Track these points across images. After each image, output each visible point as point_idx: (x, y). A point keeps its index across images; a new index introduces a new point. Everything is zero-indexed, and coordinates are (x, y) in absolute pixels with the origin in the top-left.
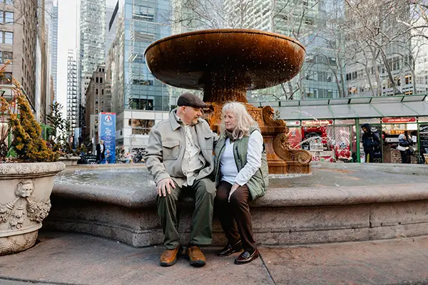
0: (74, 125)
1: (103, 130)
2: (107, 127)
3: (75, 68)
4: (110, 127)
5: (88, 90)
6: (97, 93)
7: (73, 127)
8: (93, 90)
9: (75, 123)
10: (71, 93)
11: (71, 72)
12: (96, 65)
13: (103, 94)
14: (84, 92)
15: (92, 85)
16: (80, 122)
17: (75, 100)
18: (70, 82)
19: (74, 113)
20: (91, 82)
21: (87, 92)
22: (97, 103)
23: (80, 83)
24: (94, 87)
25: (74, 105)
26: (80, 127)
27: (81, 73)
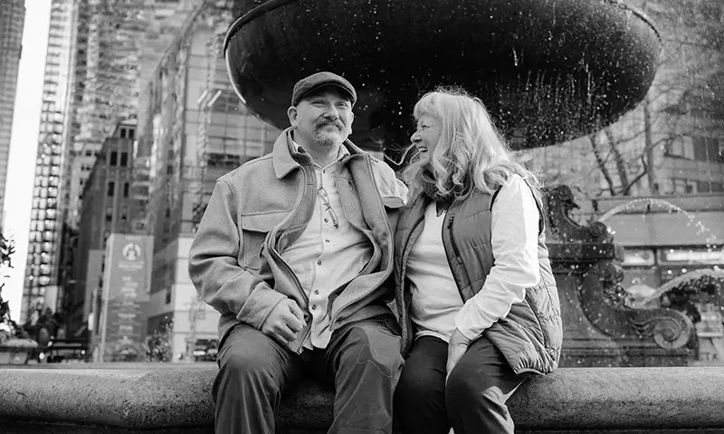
0: (44, 280)
1: (117, 283)
2: (126, 273)
3: (59, 128)
4: (135, 275)
5: (88, 185)
6: (111, 193)
7: (40, 286)
8: (102, 184)
9: (49, 275)
10: (44, 193)
11: (48, 140)
12: (113, 120)
13: (126, 193)
14: (76, 189)
15: (98, 173)
16: (60, 271)
17: (51, 213)
18: (42, 165)
19: (48, 246)
20: (96, 163)
21: (86, 189)
22: (109, 218)
23: (69, 169)
24: (103, 178)
25: (50, 224)
26: (58, 284)
27: (73, 140)
